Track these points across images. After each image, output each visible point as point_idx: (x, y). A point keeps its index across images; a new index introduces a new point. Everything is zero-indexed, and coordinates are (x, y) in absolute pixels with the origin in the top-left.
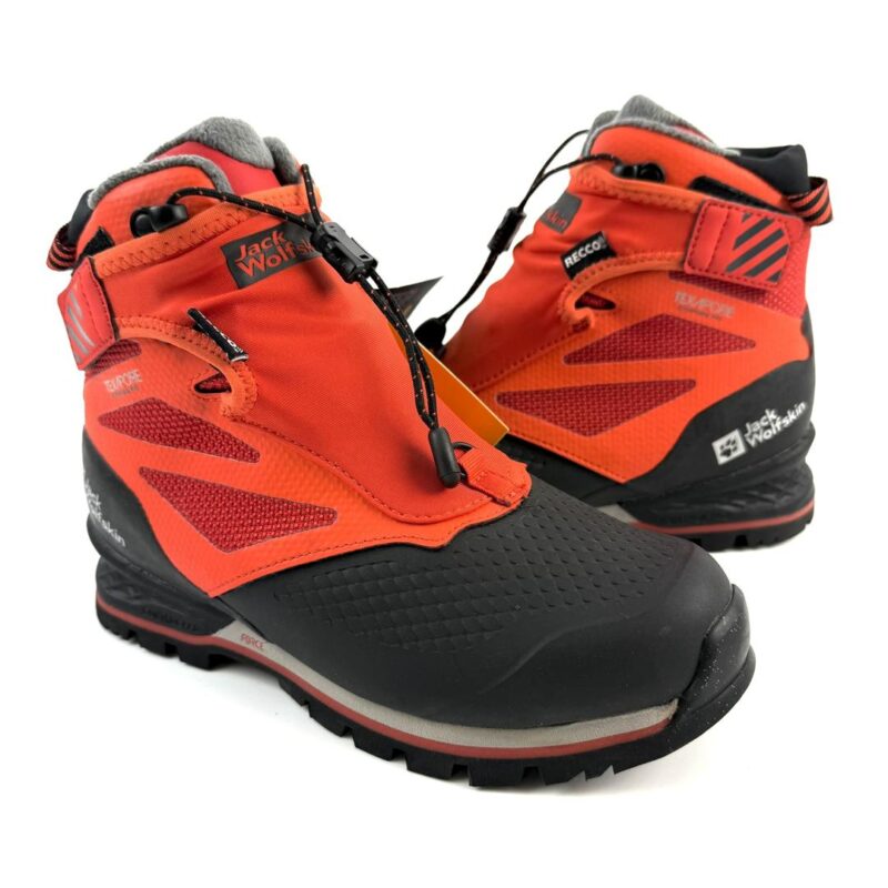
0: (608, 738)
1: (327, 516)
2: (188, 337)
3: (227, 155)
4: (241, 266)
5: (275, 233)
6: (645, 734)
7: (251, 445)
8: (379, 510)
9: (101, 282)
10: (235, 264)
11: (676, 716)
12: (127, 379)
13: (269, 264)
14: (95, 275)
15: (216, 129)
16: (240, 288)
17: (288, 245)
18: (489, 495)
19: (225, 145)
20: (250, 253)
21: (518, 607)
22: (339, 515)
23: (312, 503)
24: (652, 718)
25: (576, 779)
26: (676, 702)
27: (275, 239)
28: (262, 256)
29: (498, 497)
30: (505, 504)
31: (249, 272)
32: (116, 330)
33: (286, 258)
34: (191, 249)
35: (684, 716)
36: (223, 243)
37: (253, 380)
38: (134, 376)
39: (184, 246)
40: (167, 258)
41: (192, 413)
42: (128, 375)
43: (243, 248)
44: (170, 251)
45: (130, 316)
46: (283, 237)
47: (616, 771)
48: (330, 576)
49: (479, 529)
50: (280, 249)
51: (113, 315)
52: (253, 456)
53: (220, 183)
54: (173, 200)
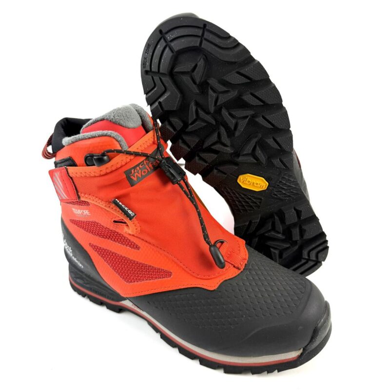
0: (276, 361)
1: (169, 274)
2: (111, 207)
3: (123, 127)
4: (132, 177)
5: (145, 162)
6: (289, 360)
7: (136, 243)
8: (189, 273)
9: (71, 178)
10: (129, 176)
11: (302, 354)
12: (83, 212)
13: (143, 174)
14: (69, 176)
15: (118, 116)
16: (132, 186)
17: (150, 164)
18: (232, 265)
19: (122, 123)
20: (135, 171)
21: (244, 316)
22: (173, 274)
23: (162, 268)
24: (293, 355)
25: (264, 373)
26: (302, 349)
27: (145, 163)
28: (140, 171)
29: (236, 265)
30: (238, 268)
31: (135, 179)
32: (79, 197)
33: (149, 170)
34: (112, 172)
35: (305, 354)
36: (125, 171)
37: (138, 225)
38: (86, 212)
39: (108, 171)
40: (101, 176)
41: (111, 228)
42: (84, 211)
43: (133, 171)
44: (102, 173)
45: (85, 194)
46: (148, 160)
47: (278, 372)
48: (170, 297)
49: (229, 281)
50: (147, 166)
51: (77, 192)
52: (137, 248)
53: (122, 143)
54: (103, 155)
